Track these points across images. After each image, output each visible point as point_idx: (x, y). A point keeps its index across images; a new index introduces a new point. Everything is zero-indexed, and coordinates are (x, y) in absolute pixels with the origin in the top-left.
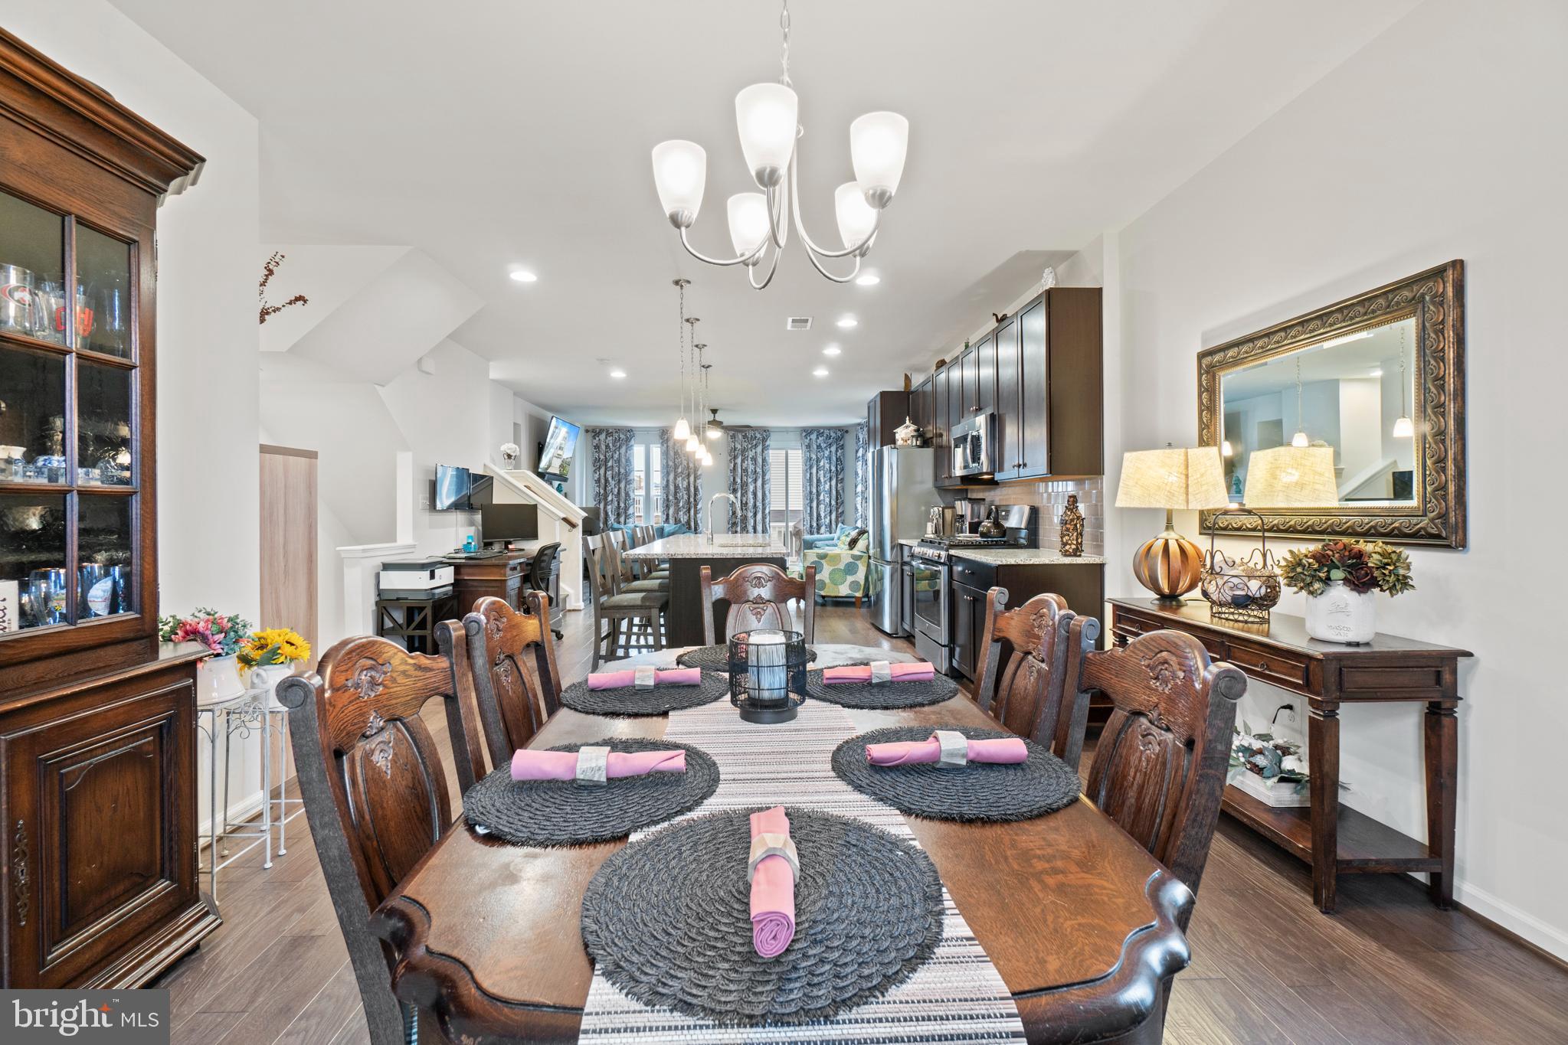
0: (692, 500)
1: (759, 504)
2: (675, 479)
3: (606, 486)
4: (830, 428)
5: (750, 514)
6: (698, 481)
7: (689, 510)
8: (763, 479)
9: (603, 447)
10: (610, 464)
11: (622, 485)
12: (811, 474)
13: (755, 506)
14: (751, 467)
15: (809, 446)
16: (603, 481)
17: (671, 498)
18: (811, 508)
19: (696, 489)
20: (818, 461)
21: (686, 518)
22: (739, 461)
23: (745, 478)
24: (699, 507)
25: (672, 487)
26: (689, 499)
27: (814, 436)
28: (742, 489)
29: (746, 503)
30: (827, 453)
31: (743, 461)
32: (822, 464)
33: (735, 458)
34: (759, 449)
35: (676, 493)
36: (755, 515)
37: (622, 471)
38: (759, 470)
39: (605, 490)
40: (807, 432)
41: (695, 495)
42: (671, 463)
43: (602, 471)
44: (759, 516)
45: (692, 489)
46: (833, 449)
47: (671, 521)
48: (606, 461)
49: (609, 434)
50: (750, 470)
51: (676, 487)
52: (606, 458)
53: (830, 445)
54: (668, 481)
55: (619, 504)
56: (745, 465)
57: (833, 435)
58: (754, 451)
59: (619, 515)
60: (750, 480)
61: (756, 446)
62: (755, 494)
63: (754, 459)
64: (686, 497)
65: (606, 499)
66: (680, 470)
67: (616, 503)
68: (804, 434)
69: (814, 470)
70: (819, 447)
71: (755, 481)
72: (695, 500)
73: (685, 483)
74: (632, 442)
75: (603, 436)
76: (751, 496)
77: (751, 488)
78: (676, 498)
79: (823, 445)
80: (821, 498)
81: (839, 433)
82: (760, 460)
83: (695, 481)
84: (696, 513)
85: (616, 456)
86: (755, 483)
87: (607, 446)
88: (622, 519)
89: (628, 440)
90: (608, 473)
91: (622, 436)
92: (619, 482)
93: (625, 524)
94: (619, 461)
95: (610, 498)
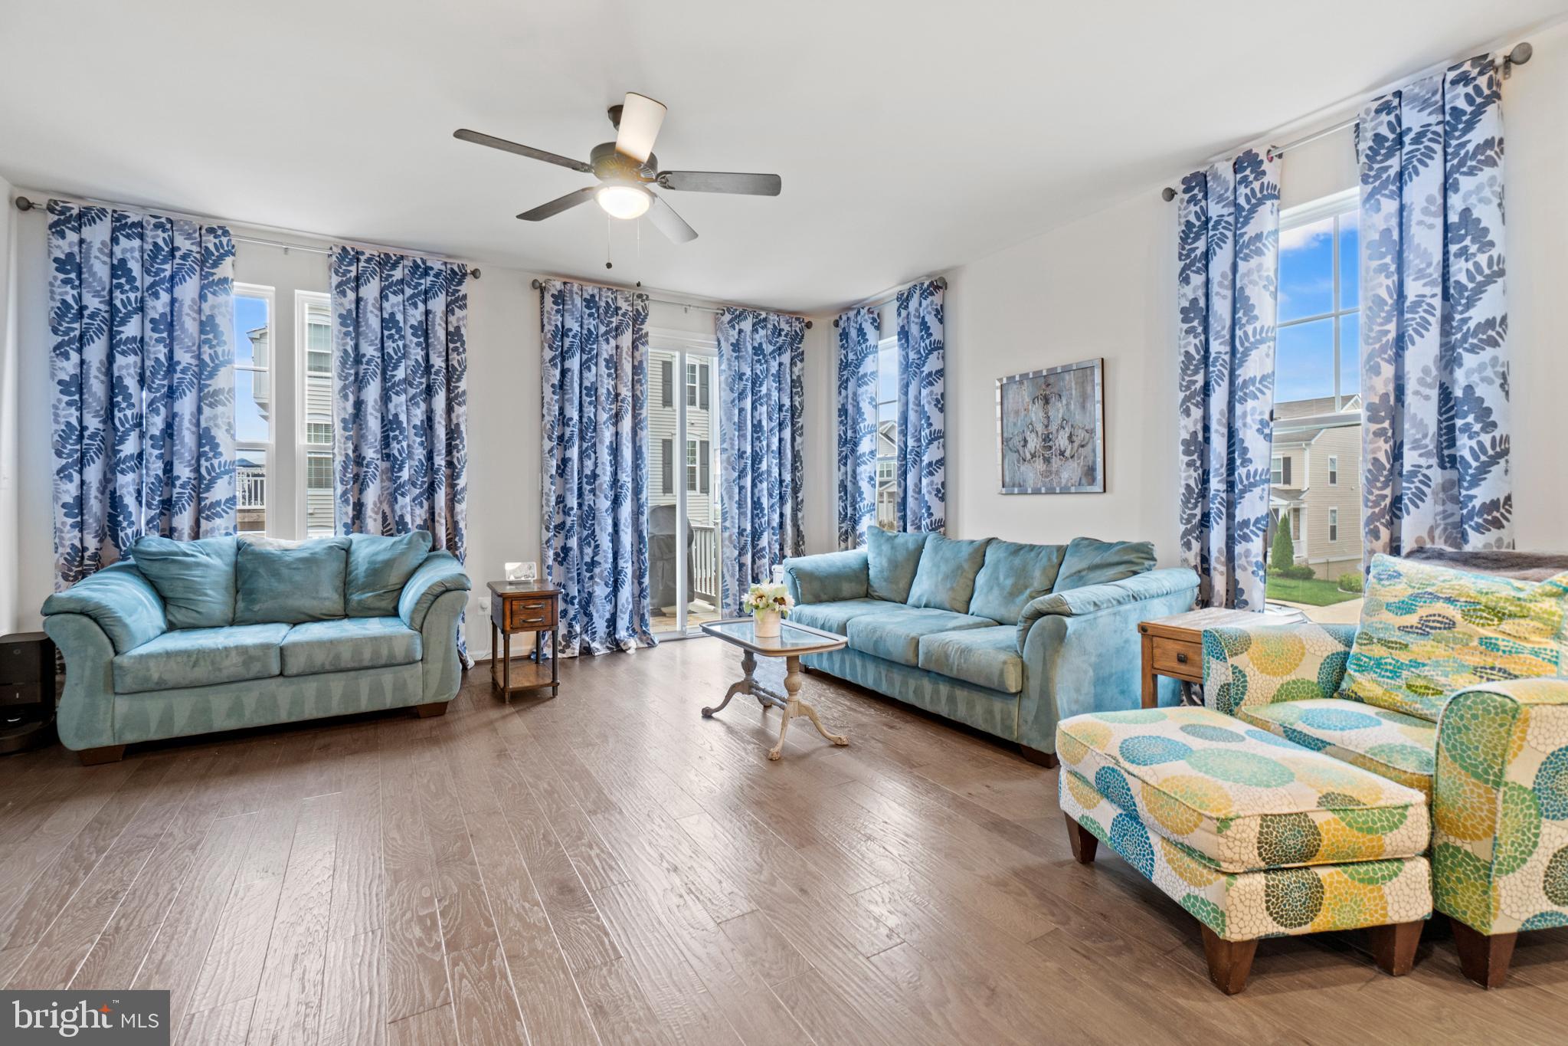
0: (440, 461)
1: (626, 478)
2: (385, 398)
3: (111, 406)
4: (779, 312)
5: (604, 504)
6: (459, 410)
7: (431, 490)
8: (635, 416)
9: (101, 270)
10: (131, 329)
11: (185, 405)
12: (741, 410)
13: (615, 482)
14: (606, 385)
15: (736, 347)
16: (97, 386)
17: (370, 453)
18: (741, 488)
19: (453, 433)
20: (756, 381)
21: (421, 514)
22: (574, 364)
23: (589, 411)
24: (461, 482)
25: (373, 424)
26: (430, 457)
27: (747, 325)
28: (582, 438)
29: (594, 476)
30: (774, 367)
31: (584, 366)
32: (764, 390)
33: (564, 356)
34: (626, 339)
35: (386, 441)
36: (616, 502)
37: (184, 358)
38: (625, 392)
39: (109, 417)
40: (734, 312)
41: (450, 448)
42: (370, 351)
43: (96, 351)
44: (626, 509)
45: (441, 431)
46: (786, 358)
47: (372, 522)
48: (113, 319)
49: (121, 226)
50: (602, 391)
51: (390, 425)
52: (113, 310)
53: (780, 350)
54: (359, 404)
55: (168, 468)
56: (590, 377)
57: (786, 328)
58: (613, 342)
59: (168, 506)
60: (604, 416)
61: (618, 331)
62: (615, 451)
63: (613, 364)
64: (420, 453)
65: (110, 450)
66: (400, 374)
67: (157, 467)
68: (727, 317)
69: (748, 404)
70: (758, 350)
71: (617, 418)
72: (450, 464)
73: (419, 414)
74: (225, 269)
75: (98, 233)
76: (605, 457)
77: (607, 435)
78: (387, 457)
79: (768, 348)
80: (764, 466)
81: (797, 326)
82: (627, 367)
83: (449, 410)
84: (452, 500)
85: (159, 306)
86: (616, 424)
87: (119, 269)
88: (183, 520)
89: (208, 260)
90: (120, 360)
91: (183, 244)
92: (171, 394)
93: (196, 535)
94: (169, 324)
95: (129, 447)
